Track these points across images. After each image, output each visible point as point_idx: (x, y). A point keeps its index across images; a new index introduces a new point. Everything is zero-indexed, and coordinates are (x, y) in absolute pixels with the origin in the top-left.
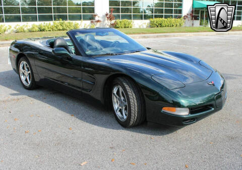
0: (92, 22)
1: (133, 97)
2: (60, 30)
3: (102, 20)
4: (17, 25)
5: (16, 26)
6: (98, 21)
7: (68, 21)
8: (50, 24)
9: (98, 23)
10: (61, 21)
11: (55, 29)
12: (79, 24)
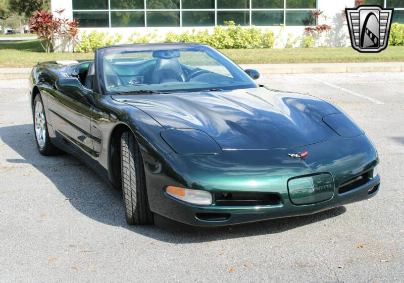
0: (308, 29)
1: (130, 166)
2: (227, 47)
3: (333, 26)
4: (135, 34)
5: (132, 36)
6: (324, 28)
7: (251, 26)
8: (206, 33)
9: (324, 34)
10: (232, 26)
11: (217, 43)
12: (276, 34)
